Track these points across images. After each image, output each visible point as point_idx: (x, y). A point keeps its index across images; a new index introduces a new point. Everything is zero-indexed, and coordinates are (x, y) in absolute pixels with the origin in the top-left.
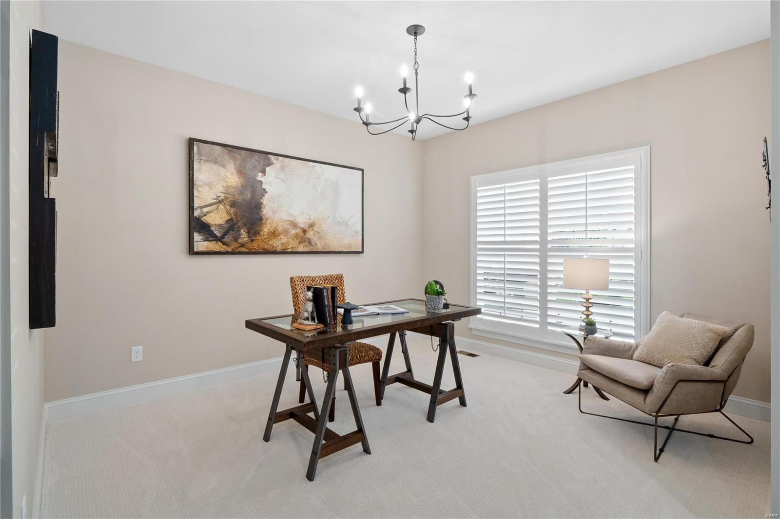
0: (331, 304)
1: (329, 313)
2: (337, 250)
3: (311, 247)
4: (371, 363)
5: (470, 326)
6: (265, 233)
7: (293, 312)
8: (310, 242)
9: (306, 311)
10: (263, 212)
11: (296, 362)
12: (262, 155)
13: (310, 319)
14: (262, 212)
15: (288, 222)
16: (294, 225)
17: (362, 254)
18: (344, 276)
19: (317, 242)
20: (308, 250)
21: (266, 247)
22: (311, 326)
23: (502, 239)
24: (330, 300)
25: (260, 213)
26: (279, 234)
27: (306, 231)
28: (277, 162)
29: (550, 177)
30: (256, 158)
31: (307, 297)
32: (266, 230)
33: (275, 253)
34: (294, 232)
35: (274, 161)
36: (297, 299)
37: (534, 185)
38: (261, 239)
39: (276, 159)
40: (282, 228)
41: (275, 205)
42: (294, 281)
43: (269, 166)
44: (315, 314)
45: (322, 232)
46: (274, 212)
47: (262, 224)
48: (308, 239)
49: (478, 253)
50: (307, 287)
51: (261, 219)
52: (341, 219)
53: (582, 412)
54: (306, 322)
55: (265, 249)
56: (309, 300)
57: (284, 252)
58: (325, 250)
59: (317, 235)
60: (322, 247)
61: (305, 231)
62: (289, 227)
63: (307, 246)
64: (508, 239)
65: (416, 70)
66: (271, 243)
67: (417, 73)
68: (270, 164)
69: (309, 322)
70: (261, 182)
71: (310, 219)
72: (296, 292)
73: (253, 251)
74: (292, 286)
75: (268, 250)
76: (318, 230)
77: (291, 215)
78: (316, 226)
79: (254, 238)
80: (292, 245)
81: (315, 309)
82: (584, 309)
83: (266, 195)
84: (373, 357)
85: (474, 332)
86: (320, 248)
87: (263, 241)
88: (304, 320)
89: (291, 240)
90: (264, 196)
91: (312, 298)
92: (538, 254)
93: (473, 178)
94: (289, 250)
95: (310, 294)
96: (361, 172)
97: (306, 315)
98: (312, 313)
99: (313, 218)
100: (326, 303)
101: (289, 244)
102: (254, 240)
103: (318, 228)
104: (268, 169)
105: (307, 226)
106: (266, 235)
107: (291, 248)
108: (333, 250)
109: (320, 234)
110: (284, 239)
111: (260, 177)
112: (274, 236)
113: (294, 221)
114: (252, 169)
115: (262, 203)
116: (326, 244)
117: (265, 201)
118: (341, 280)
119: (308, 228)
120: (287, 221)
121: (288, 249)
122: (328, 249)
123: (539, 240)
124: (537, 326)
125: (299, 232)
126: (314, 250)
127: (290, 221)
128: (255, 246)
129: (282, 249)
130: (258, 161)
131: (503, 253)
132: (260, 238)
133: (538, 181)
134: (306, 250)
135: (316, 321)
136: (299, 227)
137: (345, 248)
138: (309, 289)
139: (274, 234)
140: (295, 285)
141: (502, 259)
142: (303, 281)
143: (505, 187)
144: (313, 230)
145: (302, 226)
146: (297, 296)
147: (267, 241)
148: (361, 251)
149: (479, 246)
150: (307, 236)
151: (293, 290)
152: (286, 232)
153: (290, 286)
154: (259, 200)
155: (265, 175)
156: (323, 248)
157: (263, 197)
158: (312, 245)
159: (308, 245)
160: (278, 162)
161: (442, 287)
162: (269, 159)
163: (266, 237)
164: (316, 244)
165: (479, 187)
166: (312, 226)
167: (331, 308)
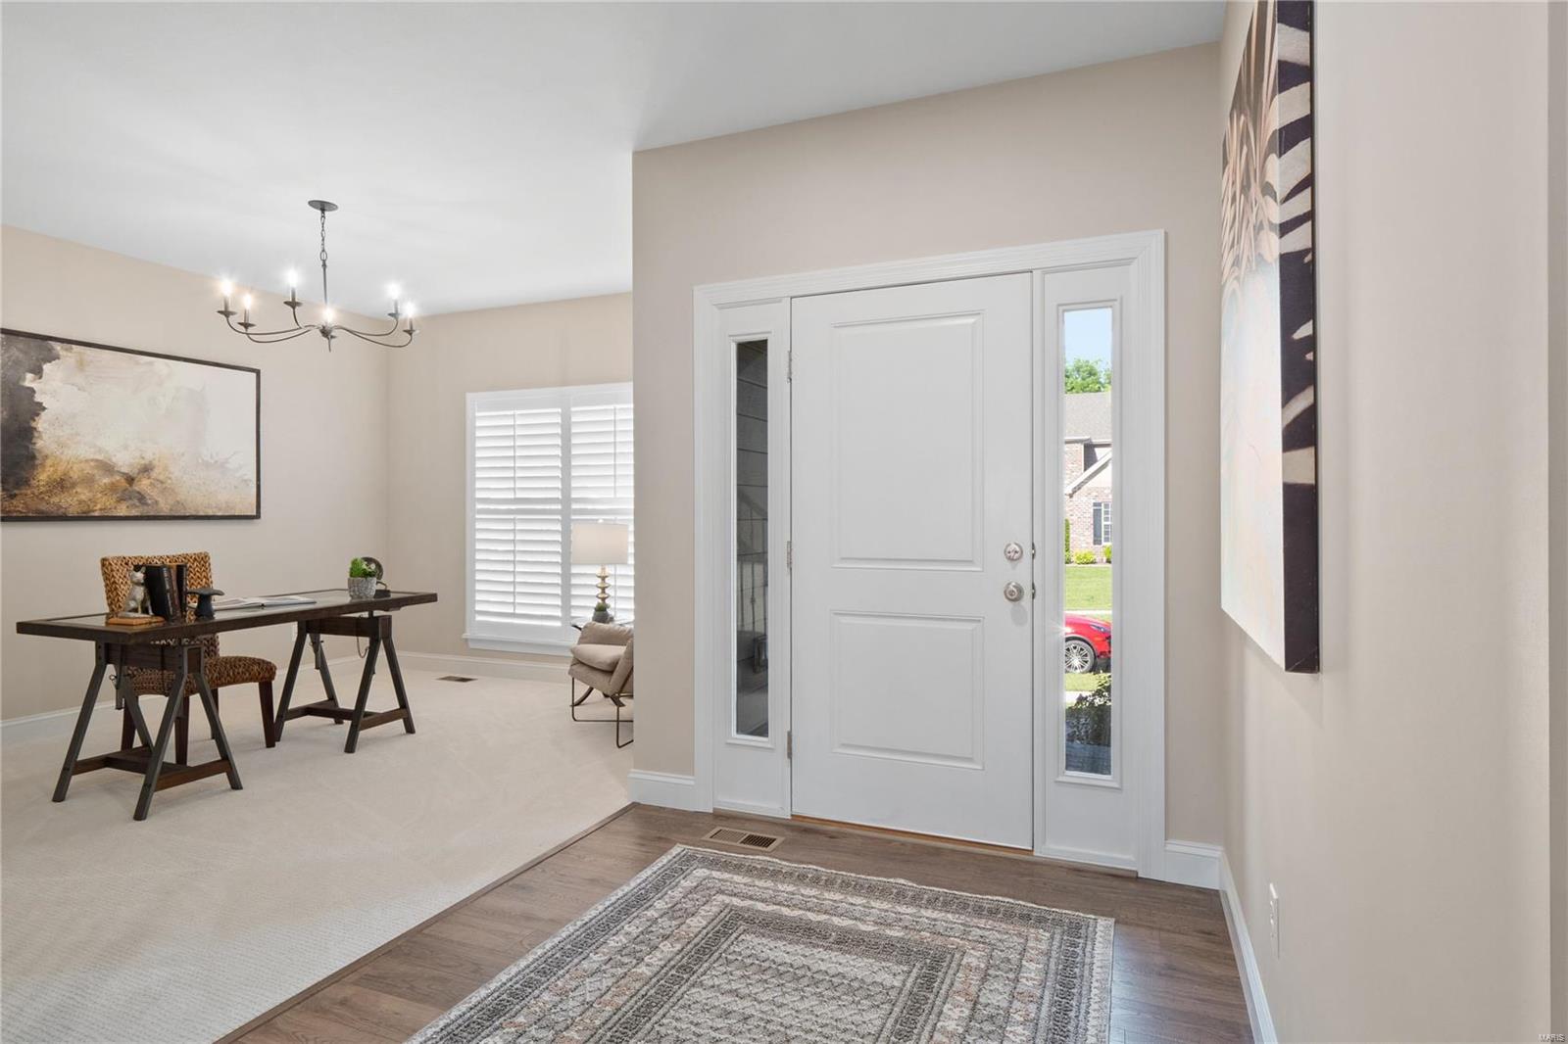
0: (175, 588)
1: (172, 599)
2: (202, 514)
3: (146, 507)
4: (257, 684)
5: (464, 636)
6: (42, 483)
7: (107, 611)
8: (142, 498)
9: (134, 599)
10: (38, 445)
11: (115, 682)
12: (33, 343)
13: (140, 609)
14: (35, 444)
15: (92, 464)
16: (107, 468)
17: (255, 521)
18: (210, 555)
19: (159, 499)
20: (139, 514)
21: (43, 507)
22: (141, 620)
23: (511, 496)
24: (174, 583)
25: (31, 446)
26: (74, 485)
27: (133, 479)
28: (68, 356)
29: (576, 405)
30: (21, 346)
31: (135, 580)
32: (43, 477)
33: (63, 518)
34: (106, 480)
35: (62, 353)
36: (115, 593)
37: (553, 417)
38: (33, 493)
39: (66, 350)
40: (80, 474)
41: (63, 431)
42: (110, 564)
43: (50, 362)
44: (148, 604)
45: (169, 481)
46: (62, 445)
47: (34, 467)
48: (139, 493)
49: (477, 516)
50: (135, 566)
51: (33, 457)
52: (211, 457)
53: (575, 720)
54: (132, 615)
55: (43, 512)
56: (138, 584)
57: (85, 517)
58: (174, 514)
59: (159, 486)
60: (169, 507)
61: (130, 480)
62: (96, 471)
63: (137, 507)
64: (520, 495)
65: (324, 261)
66: (53, 500)
67: (324, 266)
68: (52, 357)
69: (139, 614)
70: (33, 391)
71: (143, 458)
72: (114, 582)
73: (15, 514)
74: (104, 573)
75: (47, 513)
76: (161, 477)
77: (100, 451)
78: (156, 471)
79: (16, 492)
80: (103, 503)
81: (147, 597)
82: (600, 590)
83: (43, 414)
84: (259, 674)
85: (472, 645)
86: (164, 508)
87: (39, 497)
88: (130, 611)
89: (100, 495)
90: (38, 415)
91: (142, 581)
92: (559, 517)
93: (469, 396)
94: (96, 514)
95: (140, 576)
96: (254, 375)
97: (133, 604)
98: (143, 602)
99: (149, 456)
100: (168, 587)
101: (96, 503)
102: (15, 495)
103: (160, 473)
104: (47, 367)
105: (136, 471)
106: (43, 486)
107: (101, 510)
108: (194, 513)
109: (164, 486)
110: (84, 494)
111: (29, 380)
112: (62, 487)
113: (106, 460)
114: (11, 366)
115: (35, 429)
116: (178, 502)
117: (41, 424)
118: (205, 563)
119: (139, 474)
120: (92, 460)
121: (94, 511)
122: (183, 511)
123: (560, 497)
124: (558, 624)
125: (118, 481)
126: (152, 514)
127: (97, 461)
128: (18, 505)
129: (79, 510)
130: (26, 353)
131: (512, 517)
132: (29, 492)
133: (560, 410)
134: (134, 512)
135: (151, 613)
136: (118, 472)
137: (220, 510)
138: (137, 568)
139: (62, 484)
140: (112, 570)
141: (510, 526)
142: (127, 564)
143: (514, 415)
144: (149, 478)
145: (125, 470)
146: (116, 589)
147: (47, 498)
148: (255, 514)
149: (479, 506)
150: (137, 488)
151: (106, 579)
152: (89, 481)
153: (100, 572)
154: (28, 423)
155: (40, 378)
156: (171, 510)
157: (36, 418)
158: (147, 504)
159: (138, 504)
160: (69, 354)
161: (379, 566)
162: (50, 350)
163: (42, 489)
164: (157, 502)
165: (479, 411)
166: (146, 469)
167: (176, 595)
